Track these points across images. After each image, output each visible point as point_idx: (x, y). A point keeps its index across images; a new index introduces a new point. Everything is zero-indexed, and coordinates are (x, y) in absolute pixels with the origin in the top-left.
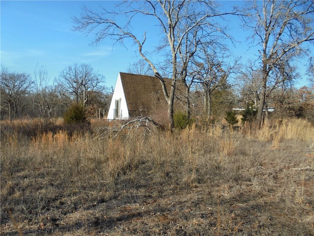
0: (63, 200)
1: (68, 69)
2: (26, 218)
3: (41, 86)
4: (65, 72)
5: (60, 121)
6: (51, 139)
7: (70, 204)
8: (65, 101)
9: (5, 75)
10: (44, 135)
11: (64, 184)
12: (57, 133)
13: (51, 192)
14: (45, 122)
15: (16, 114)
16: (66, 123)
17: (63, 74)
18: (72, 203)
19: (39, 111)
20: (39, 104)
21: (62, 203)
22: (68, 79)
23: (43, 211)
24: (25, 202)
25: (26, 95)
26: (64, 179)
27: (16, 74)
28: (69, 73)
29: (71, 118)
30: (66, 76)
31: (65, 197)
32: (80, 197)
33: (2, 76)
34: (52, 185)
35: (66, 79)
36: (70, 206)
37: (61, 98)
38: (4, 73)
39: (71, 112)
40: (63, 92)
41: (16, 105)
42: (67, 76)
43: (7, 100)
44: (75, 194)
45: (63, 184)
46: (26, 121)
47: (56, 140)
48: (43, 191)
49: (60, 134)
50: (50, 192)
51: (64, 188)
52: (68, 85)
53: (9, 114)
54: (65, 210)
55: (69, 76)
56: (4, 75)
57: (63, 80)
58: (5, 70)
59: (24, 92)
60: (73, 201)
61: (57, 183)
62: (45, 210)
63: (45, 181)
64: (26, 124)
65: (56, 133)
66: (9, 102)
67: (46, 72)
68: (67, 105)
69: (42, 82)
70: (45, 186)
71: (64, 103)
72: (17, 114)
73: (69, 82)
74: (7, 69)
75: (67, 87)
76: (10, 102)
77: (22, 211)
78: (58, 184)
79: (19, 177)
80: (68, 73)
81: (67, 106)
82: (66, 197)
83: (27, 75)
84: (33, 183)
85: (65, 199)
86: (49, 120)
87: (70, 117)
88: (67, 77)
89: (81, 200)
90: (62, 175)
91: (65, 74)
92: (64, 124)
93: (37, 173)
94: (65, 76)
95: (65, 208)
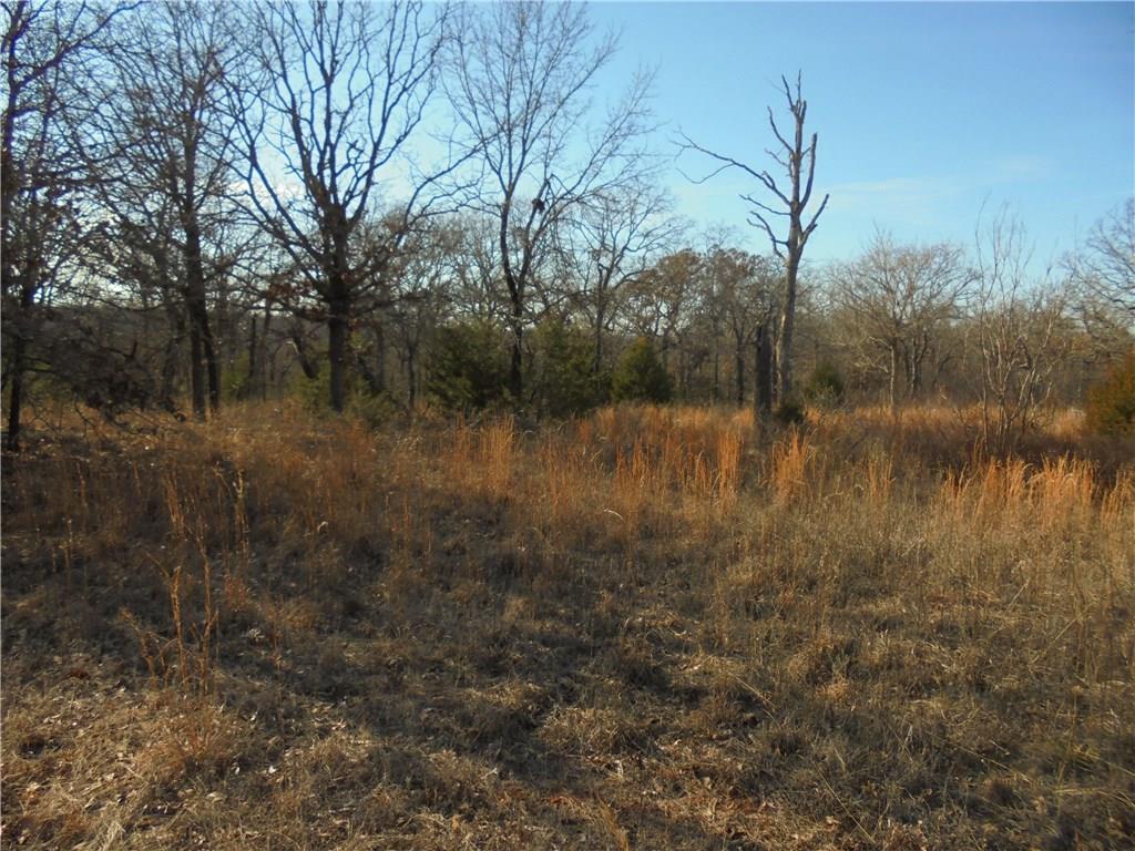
0: (1016, 778)
1: (1122, 212)
2: (834, 808)
3: (997, 280)
4: (1109, 223)
5: (1068, 420)
6: (1016, 487)
7: (1044, 816)
8: (1105, 341)
9: (886, 255)
10: (992, 469)
11: (1033, 700)
12: (1046, 467)
13: (967, 723)
14: (1003, 421)
15: (915, 388)
16: (1095, 431)
17: (1099, 235)
18: (1052, 812)
19: (986, 377)
20: (985, 351)
21: (1004, 796)
22: (1120, 251)
23: (912, 802)
24: (852, 730)
25: (953, 323)
26: (1039, 675)
27: (919, 247)
28: (1125, 227)
29: (1121, 412)
30: (1111, 240)
31: (1024, 769)
32: (1099, 795)
33: (876, 257)
34: (981, 687)
35: (1113, 252)
36: (1038, 826)
37: (1085, 331)
38: (881, 248)
39: (1122, 383)
40: (1095, 307)
41: (916, 358)
42: (1116, 239)
43: (885, 336)
44: (1080, 770)
45: (1029, 697)
46: (938, 413)
47: (1037, 497)
48: (935, 705)
49: (1060, 470)
50: (964, 717)
51: (1032, 721)
52: (1120, 276)
53: (889, 386)
54: (1011, 834)
55: (1127, 241)
56: (882, 255)
57: (1097, 257)
58: (885, 239)
59: (945, 311)
60: (1060, 803)
61: (1005, 685)
62: (921, 799)
63: (954, 664)
64: (938, 423)
65: (1040, 467)
66: (891, 344)
67: (1019, 225)
68: (1113, 358)
69: (1000, 266)
70: (951, 684)
71: (1097, 352)
72: (919, 388)
73: (1123, 267)
74: (890, 234)
75: (1114, 287)
76: (894, 345)
77: (831, 772)
78: (1009, 690)
79: (866, 615)
80: (1121, 229)
81: (1109, 362)
82: (1033, 771)
83: (955, 249)
84: (906, 659)
85: (1025, 778)
86: (1021, 415)
87: (1117, 407)
88: (1116, 245)
89: (1103, 816)
90: (1033, 658)
91: (1108, 233)
92: (1084, 433)
93: (935, 616)
94: (1106, 242)
95: (1011, 827)
